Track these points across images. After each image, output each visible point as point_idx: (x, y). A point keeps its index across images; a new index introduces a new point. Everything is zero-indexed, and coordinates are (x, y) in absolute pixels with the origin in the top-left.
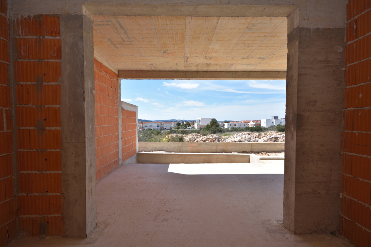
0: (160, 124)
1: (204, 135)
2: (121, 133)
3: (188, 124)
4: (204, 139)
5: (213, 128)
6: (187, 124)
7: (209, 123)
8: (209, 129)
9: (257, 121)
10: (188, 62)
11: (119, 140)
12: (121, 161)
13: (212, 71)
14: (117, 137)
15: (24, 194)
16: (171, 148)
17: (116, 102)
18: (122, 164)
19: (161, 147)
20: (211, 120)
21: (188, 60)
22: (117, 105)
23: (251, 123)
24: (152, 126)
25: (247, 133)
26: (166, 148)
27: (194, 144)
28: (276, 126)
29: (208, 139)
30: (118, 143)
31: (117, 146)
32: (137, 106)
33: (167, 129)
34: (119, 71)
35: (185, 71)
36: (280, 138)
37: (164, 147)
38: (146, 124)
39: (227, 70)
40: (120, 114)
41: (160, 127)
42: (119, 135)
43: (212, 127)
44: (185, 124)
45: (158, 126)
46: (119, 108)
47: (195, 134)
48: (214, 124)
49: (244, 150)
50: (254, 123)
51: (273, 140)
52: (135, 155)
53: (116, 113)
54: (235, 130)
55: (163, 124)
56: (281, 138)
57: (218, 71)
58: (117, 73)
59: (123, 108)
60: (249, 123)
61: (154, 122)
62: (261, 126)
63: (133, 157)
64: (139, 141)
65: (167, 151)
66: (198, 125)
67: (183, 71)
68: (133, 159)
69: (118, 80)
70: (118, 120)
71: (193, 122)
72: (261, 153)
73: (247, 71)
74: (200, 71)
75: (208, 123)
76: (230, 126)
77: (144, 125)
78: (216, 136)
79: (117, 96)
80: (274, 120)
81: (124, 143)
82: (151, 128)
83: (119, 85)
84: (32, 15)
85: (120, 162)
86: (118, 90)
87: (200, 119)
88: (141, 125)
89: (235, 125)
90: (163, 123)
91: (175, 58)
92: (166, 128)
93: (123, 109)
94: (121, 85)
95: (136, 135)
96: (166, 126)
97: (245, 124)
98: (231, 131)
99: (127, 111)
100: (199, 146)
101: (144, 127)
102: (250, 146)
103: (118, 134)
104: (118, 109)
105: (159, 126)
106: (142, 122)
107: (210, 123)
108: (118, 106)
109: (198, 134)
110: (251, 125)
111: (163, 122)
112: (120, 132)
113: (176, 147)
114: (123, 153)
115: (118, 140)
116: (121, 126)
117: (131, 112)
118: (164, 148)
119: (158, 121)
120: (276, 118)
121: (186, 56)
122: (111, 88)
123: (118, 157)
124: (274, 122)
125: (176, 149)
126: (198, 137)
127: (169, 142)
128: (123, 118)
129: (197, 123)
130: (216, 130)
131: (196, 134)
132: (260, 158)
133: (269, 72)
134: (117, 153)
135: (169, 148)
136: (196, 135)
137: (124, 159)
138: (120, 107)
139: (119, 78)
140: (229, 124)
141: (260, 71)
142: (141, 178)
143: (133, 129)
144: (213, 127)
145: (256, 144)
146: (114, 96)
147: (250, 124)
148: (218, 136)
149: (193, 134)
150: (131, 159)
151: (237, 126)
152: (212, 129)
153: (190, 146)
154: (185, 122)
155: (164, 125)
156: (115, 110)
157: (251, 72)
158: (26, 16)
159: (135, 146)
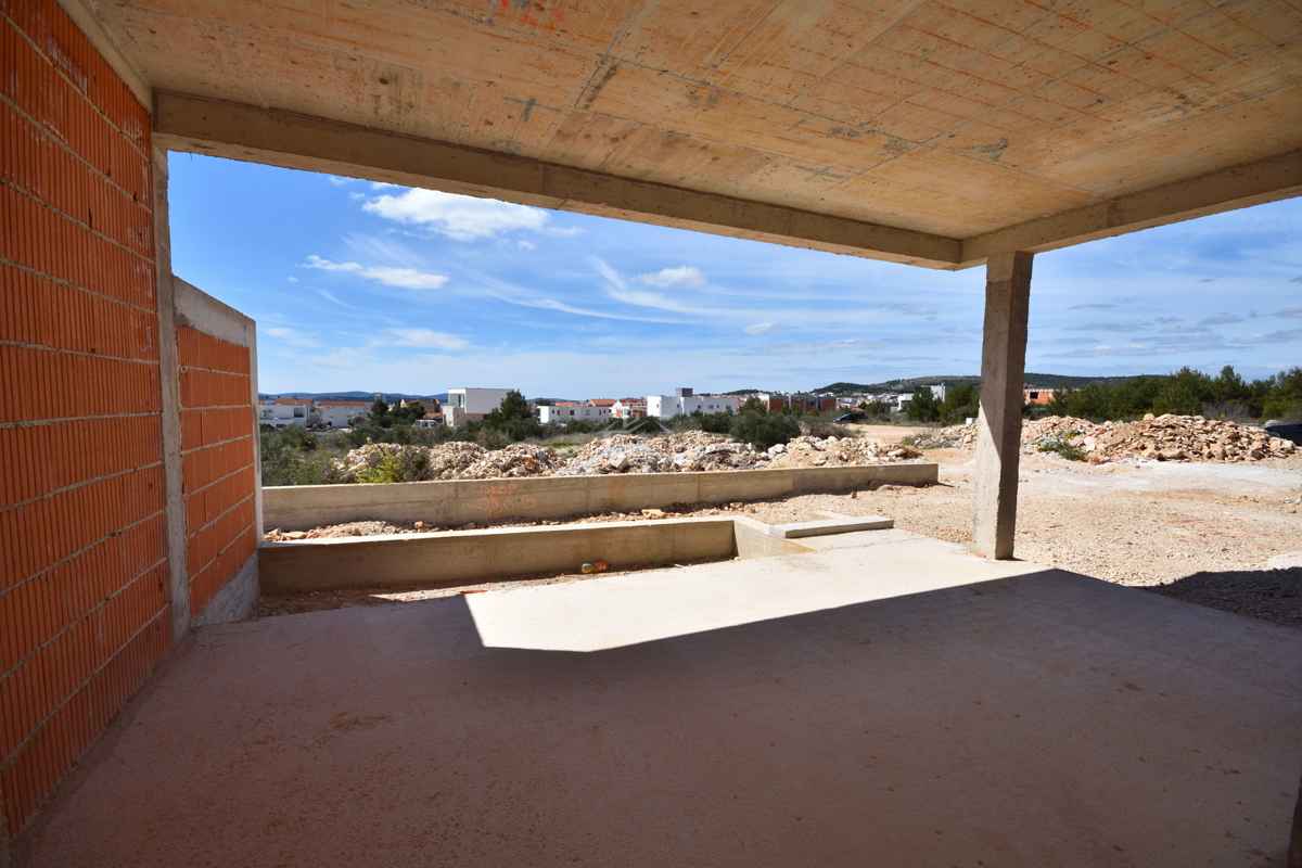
0: (304, 408)
1: (491, 447)
2: (178, 462)
3: (418, 408)
4: (505, 461)
5: (515, 424)
6: (413, 407)
7: (499, 407)
8: (500, 425)
9: (632, 401)
10: (595, 106)
11: (169, 502)
12: (187, 613)
13: (660, 184)
14: (156, 486)
16: (409, 505)
17: (144, 277)
18: (193, 631)
19: (364, 505)
20: (505, 397)
21: (603, 93)
22: (150, 295)
23: (618, 405)
24: (271, 415)
25: (628, 437)
26: (386, 507)
27: (502, 487)
28: (689, 415)
29: (516, 459)
30: (164, 517)
31: (158, 538)
32: (253, 322)
33: (333, 425)
34: (156, 93)
35: (545, 163)
36: (735, 452)
37: (375, 505)
39: (717, 190)
40: (169, 348)
41: (305, 419)
42: (168, 471)
43: (508, 418)
44: (405, 409)
45: (296, 416)
46: (159, 315)
47: (459, 443)
48: (517, 408)
49: (675, 501)
50: (628, 408)
51: (717, 458)
52: (252, 561)
53: (142, 339)
54: (578, 427)
55: (317, 407)
56: (738, 451)
57: (683, 189)
58: (144, 98)
59: (183, 316)
60: (611, 405)
62: (649, 414)
63: (245, 569)
64: (264, 483)
65: (393, 518)
66: (455, 411)
67: (535, 160)
68: (243, 585)
69: (147, 142)
70: (156, 386)
71: (434, 401)
72: (729, 507)
73: (781, 207)
74: (610, 175)
75: (494, 404)
76: (555, 416)
78: (538, 451)
79: (147, 237)
80: (682, 399)
81: (198, 510)
82: (267, 422)
83: (156, 178)
85: (181, 623)
86: (150, 203)
87: (463, 391)
89: (572, 413)
90: (317, 403)
91: (548, 55)
92: (330, 423)
93: (182, 325)
94: (170, 182)
95: (253, 460)
96: (327, 414)
97: (602, 409)
98: (568, 432)
99: (208, 339)
100: (524, 493)
102: (696, 485)
103: (163, 468)
104: (154, 321)
105: (301, 416)
107: (503, 405)
108: (154, 303)
109: (471, 444)
110: (619, 411)
111: (317, 400)
112: (172, 455)
113: (430, 503)
114: (192, 564)
115: (163, 500)
116: (177, 417)
117: (224, 344)
118: (377, 507)
119: (295, 398)
120: (687, 392)
121: (613, 52)
122: (107, 180)
123: (168, 600)
124: (682, 405)
125: (429, 512)
126: (477, 453)
127: (397, 481)
128: (184, 377)
129: (452, 404)
130: (524, 427)
131: (465, 443)
132: (787, 533)
133: (848, 220)
134: (161, 580)
135: (399, 506)
136: (463, 448)
137: (198, 602)
138: (169, 313)
139: (154, 135)
140: (553, 408)
141: (825, 212)
142: (357, 722)
143: (236, 435)
144: (513, 419)
145: (714, 478)
146: (130, 234)
147: (614, 410)
148: (542, 450)
149: (454, 443)
150: (233, 584)
151: (578, 417)
152: (511, 424)
153: (488, 496)
154: (403, 402)
155: (321, 412)
156: (134, 324)
157: (794, 213)
159: (253, 517)
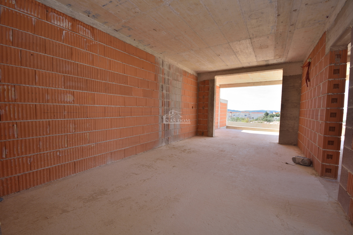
0: (247, 114)
6: (276, 114)
15: (199, 124)
24: (240, 115)
32: (227, 101)
34: (220, 85)
38: (234, 114)
44: (274, 115)
55: (250, 114)
58: (219, 86)
59: (221, 102)
61: (242, 112)
63: (225, 127)
69: (219, 89)
77: (233, 114)
82: (238, 117)
84: (203, 80)
88: (230, 114)
92: (253, 118)
96: (253, 115)
101: (232, 116)
103: (218, 114)
105: (246, 116)
106: (232, 112)
111: (251, 112)
117: (224, 104)
119: (246, 111)
123: (218, 124)
137: (220, 126)
154: (274, 113)
158: (201, 81)
159: (226, 123)
